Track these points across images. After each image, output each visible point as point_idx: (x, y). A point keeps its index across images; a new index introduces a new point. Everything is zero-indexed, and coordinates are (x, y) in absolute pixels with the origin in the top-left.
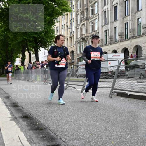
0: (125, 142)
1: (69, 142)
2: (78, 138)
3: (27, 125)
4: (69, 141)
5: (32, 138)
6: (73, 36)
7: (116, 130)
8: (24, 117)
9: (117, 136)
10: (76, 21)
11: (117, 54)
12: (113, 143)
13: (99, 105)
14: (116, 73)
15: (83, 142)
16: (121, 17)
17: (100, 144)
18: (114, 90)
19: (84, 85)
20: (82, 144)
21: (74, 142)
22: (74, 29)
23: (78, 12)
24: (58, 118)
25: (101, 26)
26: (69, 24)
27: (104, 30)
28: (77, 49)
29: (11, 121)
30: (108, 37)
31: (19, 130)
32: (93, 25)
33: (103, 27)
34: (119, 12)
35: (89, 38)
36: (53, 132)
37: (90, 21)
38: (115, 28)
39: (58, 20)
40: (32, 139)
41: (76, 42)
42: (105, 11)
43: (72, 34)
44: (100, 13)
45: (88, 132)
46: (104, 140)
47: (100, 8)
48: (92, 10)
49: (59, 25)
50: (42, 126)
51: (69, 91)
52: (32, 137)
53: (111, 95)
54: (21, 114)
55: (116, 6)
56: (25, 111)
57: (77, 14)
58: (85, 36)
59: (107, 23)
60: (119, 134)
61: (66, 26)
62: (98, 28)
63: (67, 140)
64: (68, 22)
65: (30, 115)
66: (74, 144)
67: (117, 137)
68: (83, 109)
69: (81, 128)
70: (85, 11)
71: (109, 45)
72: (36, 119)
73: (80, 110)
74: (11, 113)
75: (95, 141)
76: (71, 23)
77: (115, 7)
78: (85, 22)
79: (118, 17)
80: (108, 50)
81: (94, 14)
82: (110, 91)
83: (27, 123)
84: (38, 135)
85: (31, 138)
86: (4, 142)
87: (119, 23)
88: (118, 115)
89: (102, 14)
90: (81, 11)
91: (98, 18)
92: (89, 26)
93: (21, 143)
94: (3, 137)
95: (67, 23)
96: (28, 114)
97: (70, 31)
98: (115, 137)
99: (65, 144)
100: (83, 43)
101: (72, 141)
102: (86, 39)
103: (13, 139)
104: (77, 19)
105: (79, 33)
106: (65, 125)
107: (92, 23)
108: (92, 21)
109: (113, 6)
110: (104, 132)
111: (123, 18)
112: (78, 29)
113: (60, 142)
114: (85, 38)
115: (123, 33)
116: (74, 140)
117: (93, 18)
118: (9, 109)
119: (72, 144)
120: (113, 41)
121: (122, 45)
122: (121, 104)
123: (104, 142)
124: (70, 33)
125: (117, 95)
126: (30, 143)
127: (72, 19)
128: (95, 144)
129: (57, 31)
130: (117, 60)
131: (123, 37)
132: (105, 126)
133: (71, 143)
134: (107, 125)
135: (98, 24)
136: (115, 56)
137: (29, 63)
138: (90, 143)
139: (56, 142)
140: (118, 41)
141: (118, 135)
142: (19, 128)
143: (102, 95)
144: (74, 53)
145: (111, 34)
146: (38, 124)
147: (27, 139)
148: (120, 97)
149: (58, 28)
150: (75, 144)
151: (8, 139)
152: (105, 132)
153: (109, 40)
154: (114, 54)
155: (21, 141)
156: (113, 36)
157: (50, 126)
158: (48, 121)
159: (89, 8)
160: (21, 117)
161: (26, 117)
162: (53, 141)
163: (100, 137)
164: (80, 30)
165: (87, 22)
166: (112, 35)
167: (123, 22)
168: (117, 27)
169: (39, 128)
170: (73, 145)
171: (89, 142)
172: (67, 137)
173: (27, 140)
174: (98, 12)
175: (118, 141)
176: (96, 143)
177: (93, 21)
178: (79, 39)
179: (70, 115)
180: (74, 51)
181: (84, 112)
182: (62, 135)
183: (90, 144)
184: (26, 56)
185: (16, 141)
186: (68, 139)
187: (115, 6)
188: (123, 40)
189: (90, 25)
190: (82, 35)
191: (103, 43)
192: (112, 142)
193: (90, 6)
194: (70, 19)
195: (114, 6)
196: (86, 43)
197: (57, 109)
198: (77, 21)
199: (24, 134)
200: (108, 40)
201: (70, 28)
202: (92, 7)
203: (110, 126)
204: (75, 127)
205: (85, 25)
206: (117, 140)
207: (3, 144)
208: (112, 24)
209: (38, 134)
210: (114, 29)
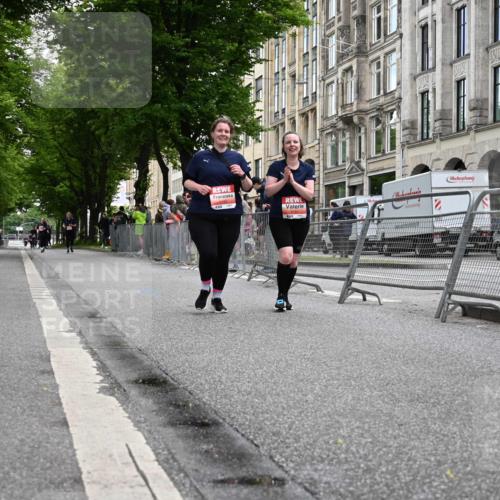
0: (493, 473)
1: (300, 469)
2: (328, 456)
3: (155, 408)
4: (299, 466)
5: (173, 451)
6: (314, 110)
7: (461, 431)
8: (144, 382)
9: (466, 451)
10: (323, 57)
11: (462, 174)
12: (452, 476)
13: (401, 348)
14: (461, 238)
15: (346, 470)
16: (479, 46)
17: (408, 479)
18: (455, 298)
19: (349, 277)
20: (345, 476)
21: (316, 470)
22: (314, 85)
23: (329, 27)
24: (261, 386)
25: (411, 74)
26: (298, 68)
27: (420, 88)
28: (325, 154)
29: (101, 395)
30: (434, 114)
31: (130, 426)
32: (382, 73)
33: (415, 79)
34: (473, 29)
35: (367, 118)
36: (243, 435)
37: (371, 58)
38: (459, 83)
39: (262, 56)
40: (173, 458)
41: (322, 130)
42: (423, 23)
43: (310, 102)
44: (406, 30)
45: (365, 435)
46: (420, 466)
47: (406, 15)
48: (379, 19)
49: (263, 74)
50: (207, 413)
51: (298, 296)
52: (174, 448)
53: (441, 315)
54: (135, 371)
55: (464, 7)
56: (147, 363)
57: (328, 33)
58: (355, 109)
59: (430, 66)
60: (472, 447)
61: (287, 76)
62: (399, 84)
63: (291, 461)
64: (294, 63)
65: (164, 375)
66: (316, 476)
67: (465, 455)
68: (345, 357)
69: (338, 422)
70: (354, 25)
71: (438, 140)
72: (185, 389)
73: (335, 364)
74: (102, 368)
75: (390, 468)
76: (307, 65)
77: (459, 11)
78: (354, 63)
79: (470, 46)
80: (434, 157)
81: (385, 35)
82: (439, 300)
83: (154, 403)
84: (192, 443)
85: (170, 453)
86: (77, 463)
87: (472, 66)
88: (470, 383)
89: (412, 34)
90: (341, 23)
91: (398, 49)
92: (368, 77)
93: (135, 470)
94: (76, 447)
95: (292, 64)
96: (158, 372)
97: (300, 93)
98: (457, 455)
99: (286, 476)
100: (348, 135)
101: (308, 467)
102: (355, 119)
103: (111, 456)
104: (327, 51)
105: (332, 101)
106: (285, 413)
107: (379, 67)
108: (379, 58)
109: (452, 5)
110: (419, 438)
111: (487, 49)
112: (328, 85)
113: (268, 469)
114: (352, 117)
115: (487, 100)
116: (315, 462)
117: (383, 48)
118: (93, 354)
119: (308, 477)
120: (451, 126)
121: (484, 142)
122: (480, 345)
123: (418, 473)
124: (301, 101)
125: (465, 314)
126: (165, 470)
127: (307, 53)
128: (388, 477)
129: (257, 92)
130: (467, 193)
131: (485, 113)
132: (424, 418)
133: (305, 472)
134: (431, 414)
135: (399, 71)
136: (458, 178)
137: (160, 200)
138: (371, 475)
139: (255, 467)
140: (470, 129)
141: (470, 449)
142: (129, 418)
143: (412, 311)
144: (316, 167)
145: (443, 103)
146: (193, 408)
147: (157, 454)
148: (474, 321)
149: (259, 82)
150: (320, 475)
151: (93, 455)
152: (422, 437)
153: (438, 124)
154: (455, 174)
155: (134, 462)
156: (451, 110)
157: (233, 415)
158: (226, 396)
159: (368, 13)
160: (136, 382)
161: (153, 382)
162: (245, 465)
163: (407, 454)
164: (338, 89)
165: (363, 62)
166: (447, 108)
167: (486, 62)
168: (464, 79)
169: (195, 420)
170: (312, 479)
171: (368, 470)
172: (292, 451)
173: (157, 460)
174: (399, 26)
175: (469, 469)
176: (394, 473)
177: (382, 60)
178: (334, 120)
179: (301, 377)
180: (316, 161)
181: (349, 368)
182: (276, 444)
183: (371, 478)
184: (152, 178)
185: (119, 463)
186: (294, 458)
187: (460, 5)
188: (486, 124)
189: (371, 73)
190: (344, 106)
191: (416, 135)
192: (448, 472)
193: (372, 7)
194: (301, 50)
195: (455, 7)
196: (357, 136)
197: (256, 356)
198: (326, 57)
199: (146, 439)
200: (434, 126)
201: (303, 84)
202: (379, 11)
203: (440, 418)
204: (320, 420)
205: (355, 73)
206: (467, 466)
207: (76, 470)
208: (449, 68)
209: (194, 440)
210: (454, 85)
